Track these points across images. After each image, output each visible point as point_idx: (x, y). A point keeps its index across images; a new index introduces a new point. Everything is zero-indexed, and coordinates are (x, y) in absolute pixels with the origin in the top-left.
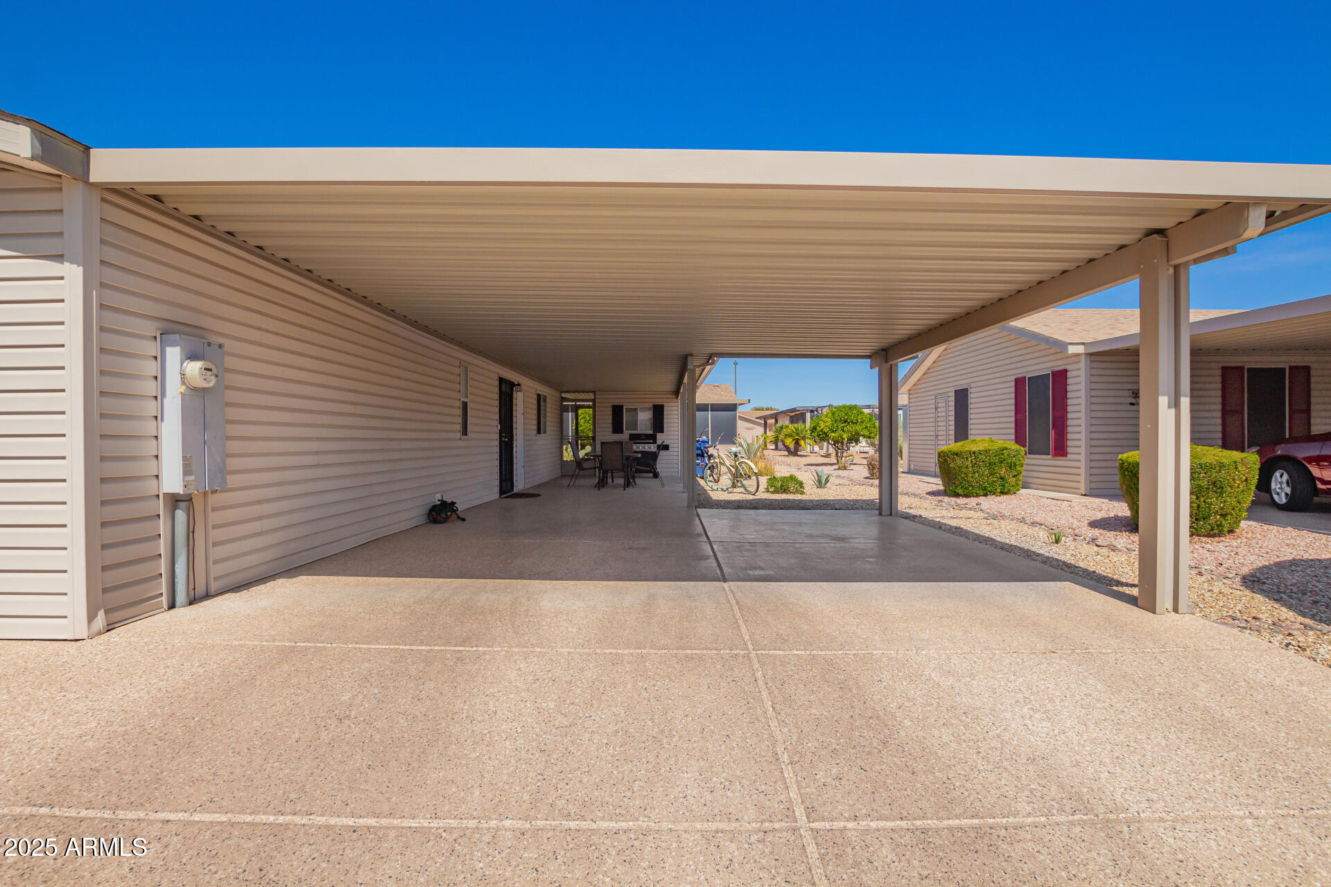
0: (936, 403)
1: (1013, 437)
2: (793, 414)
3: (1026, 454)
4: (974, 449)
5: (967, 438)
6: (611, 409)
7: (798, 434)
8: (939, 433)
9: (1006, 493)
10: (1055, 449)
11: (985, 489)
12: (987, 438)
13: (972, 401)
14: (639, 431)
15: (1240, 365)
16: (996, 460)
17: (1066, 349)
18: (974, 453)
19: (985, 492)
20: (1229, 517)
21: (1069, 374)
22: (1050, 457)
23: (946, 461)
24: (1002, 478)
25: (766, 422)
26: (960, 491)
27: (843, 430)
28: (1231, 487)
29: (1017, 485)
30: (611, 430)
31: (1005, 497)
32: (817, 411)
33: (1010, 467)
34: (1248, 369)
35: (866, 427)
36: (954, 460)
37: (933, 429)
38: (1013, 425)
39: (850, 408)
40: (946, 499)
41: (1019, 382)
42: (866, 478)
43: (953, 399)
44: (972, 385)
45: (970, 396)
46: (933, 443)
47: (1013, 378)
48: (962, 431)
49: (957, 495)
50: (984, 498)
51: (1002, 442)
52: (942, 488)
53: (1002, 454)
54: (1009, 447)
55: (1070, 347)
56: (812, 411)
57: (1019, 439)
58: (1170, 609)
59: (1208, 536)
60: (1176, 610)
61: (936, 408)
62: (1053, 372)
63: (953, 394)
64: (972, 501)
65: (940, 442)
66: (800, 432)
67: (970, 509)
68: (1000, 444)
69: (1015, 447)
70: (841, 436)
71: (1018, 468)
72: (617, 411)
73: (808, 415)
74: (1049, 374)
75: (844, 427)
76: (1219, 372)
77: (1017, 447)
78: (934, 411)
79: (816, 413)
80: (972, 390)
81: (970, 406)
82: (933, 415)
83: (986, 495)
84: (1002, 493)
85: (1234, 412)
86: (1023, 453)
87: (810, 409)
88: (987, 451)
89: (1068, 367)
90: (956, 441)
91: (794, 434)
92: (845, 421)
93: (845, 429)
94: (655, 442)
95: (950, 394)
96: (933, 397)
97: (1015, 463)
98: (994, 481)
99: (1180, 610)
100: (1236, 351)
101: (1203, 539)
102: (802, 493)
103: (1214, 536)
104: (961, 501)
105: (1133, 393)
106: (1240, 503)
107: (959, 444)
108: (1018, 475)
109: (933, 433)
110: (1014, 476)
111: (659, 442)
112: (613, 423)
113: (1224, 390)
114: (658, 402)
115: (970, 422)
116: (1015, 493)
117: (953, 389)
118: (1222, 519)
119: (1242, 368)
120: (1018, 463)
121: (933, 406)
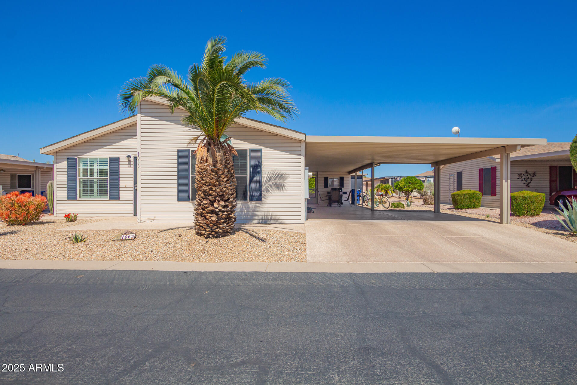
0: (450, 177)
1: (478, 189)
2: (382, 180)
3: (482, 195)
4: (465, 193)
5: (461, 190)
6: (323, 178)
7: (387, 188)
8: (451, 188)
9: (475, 208)
10: (492, 193)
11: (468, 206)
12: (469, 190)
13: (463, 176)
14: (334, 187)
15: (557, 165)
16: (471, 197)
17: (496, 160)
18: (464, 194)
19: (468, 207)
20: (536, 211)
21: (497, 168)
22: (491, 196)
23: (454, 197)
24: (474, 203)
25: (367, 183)
26: (459, 207)
27: (409, 187)
28: (536, 202)
29: (479, 205)
30: (323, 186)
31: (475, 209)
32: (394, 178)
33: (477, 199)
34: (559, 167)
35: (419, 186)
36: (457, 197)
37: (448, 186)
38: (478, 185)
39: (412, 178)
40: (454, 210)
41: (480, 170)
42: (422, 205)
43: (456, 175)
44: (463, 171)
45: (463, 174)
46: (448, 192)
47: (478, 169)
48: (459, 187)
49: (458, 209)
50: (467, 209)
51: (474, 191)
52: (453, 207)
53: (474, 195)
54: (476, 192)
55: (497, 159)
56: (392, 179)
57: (480, 190)
58: (506, 223)
59: (531, 216)
60: (507, 224)
61: (449, 179)
62: (492, 167)
63: (456, 173)
64: (464, 210)
65: (451, 192)
66: (388, 188)
67: (463, 212)
68: (473, 191)
69: (478, 192)
70: (408, 189)
71: (479, 200)
72: (326, 179)
73: (390, 180)
74: (490, 168)
75: (409, 185)
76: (549, 168)
77: (479, 192)
78: (448, 179)
79: (394, 179)
80: (463, 172)
81: (463, 178)
82: (448, 181)
83: (468, 208)
84: (474, 208)
85: (554, 181)
86: (481, 195)
87: (391, 177)
88: (468, 194)
89: (497, 166)
90: (457, 191)
91: (385, 188)
92: (410, 183)
93: (410, 186)
94: (342, 191)
95: (455, 174)
96: (448, 174)
97: (478, 198)
98: (471, 204)
99: (508, 223)
100: (554, 161)
101: (529, 217)
102: (404, 208)
103: (532, 216)
104: (460, 210)
105: (518, 175)
106: (539, 207)
107: (459, 191)
108: (479, 202)
109: (448, 188)
110: (478, 202)
111: (343, 191)
112: (324, 184)
113: (550, 173)
114: (342, 176)
115: (463, 184)
116: (478, 208)
117: (456, 172)
118: (534, 212)
119: (557, 167)
120: (479, 198)
121: (448, 178)
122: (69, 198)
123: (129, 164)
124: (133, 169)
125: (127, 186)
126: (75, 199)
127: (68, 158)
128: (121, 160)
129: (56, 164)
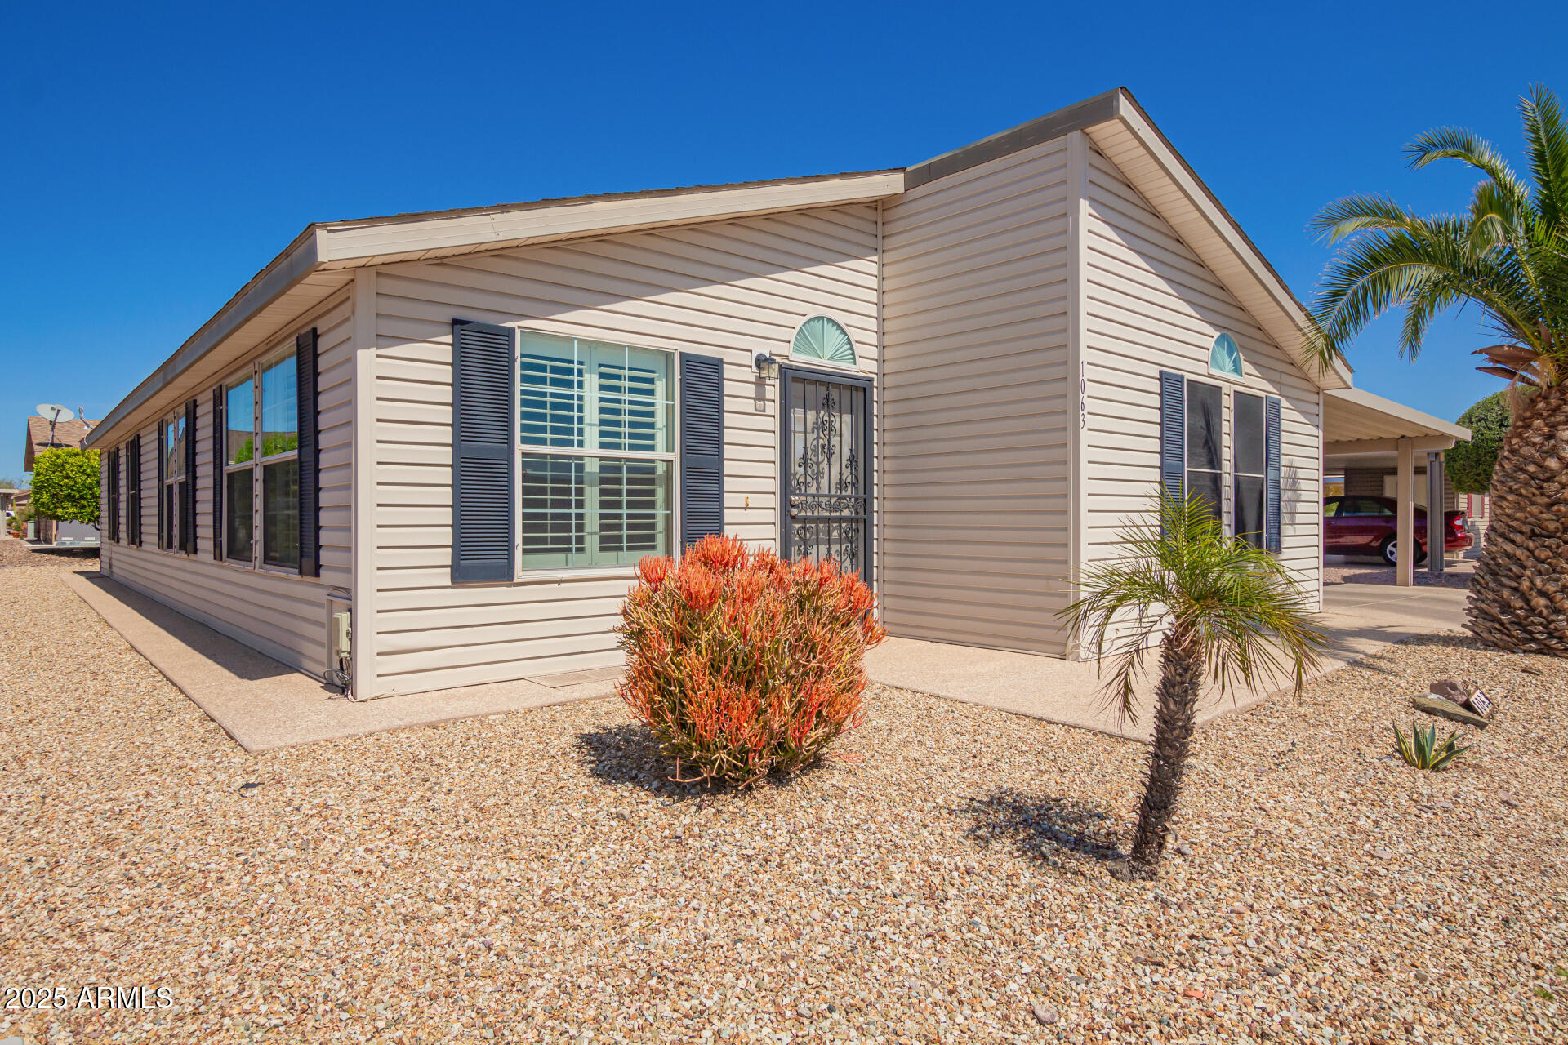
122: (462, 574)
123: (760, 397)
124: (774, 424)
125: (754, 501)
126: (503, 574)
127: (455, 322)
128: (727, 372)
129: (374, 351)
